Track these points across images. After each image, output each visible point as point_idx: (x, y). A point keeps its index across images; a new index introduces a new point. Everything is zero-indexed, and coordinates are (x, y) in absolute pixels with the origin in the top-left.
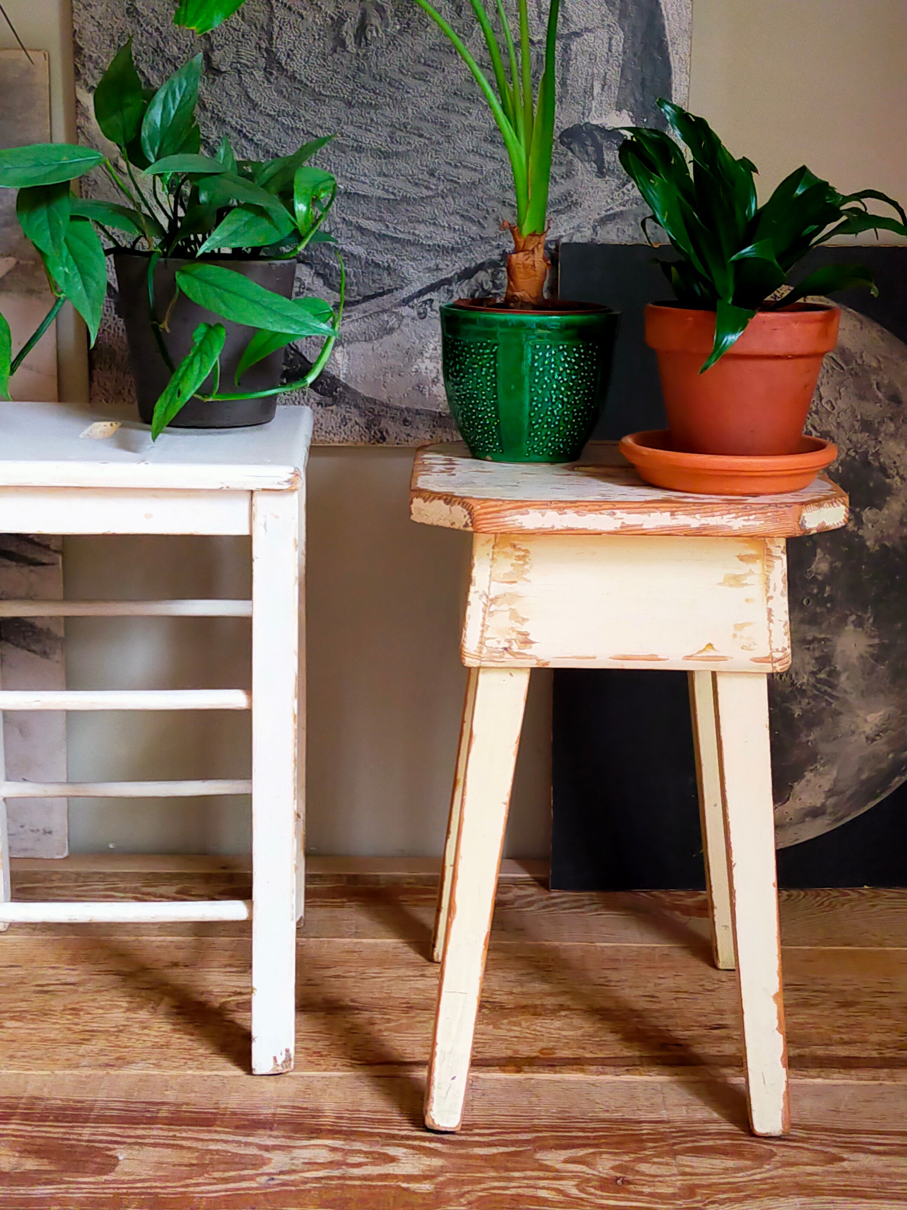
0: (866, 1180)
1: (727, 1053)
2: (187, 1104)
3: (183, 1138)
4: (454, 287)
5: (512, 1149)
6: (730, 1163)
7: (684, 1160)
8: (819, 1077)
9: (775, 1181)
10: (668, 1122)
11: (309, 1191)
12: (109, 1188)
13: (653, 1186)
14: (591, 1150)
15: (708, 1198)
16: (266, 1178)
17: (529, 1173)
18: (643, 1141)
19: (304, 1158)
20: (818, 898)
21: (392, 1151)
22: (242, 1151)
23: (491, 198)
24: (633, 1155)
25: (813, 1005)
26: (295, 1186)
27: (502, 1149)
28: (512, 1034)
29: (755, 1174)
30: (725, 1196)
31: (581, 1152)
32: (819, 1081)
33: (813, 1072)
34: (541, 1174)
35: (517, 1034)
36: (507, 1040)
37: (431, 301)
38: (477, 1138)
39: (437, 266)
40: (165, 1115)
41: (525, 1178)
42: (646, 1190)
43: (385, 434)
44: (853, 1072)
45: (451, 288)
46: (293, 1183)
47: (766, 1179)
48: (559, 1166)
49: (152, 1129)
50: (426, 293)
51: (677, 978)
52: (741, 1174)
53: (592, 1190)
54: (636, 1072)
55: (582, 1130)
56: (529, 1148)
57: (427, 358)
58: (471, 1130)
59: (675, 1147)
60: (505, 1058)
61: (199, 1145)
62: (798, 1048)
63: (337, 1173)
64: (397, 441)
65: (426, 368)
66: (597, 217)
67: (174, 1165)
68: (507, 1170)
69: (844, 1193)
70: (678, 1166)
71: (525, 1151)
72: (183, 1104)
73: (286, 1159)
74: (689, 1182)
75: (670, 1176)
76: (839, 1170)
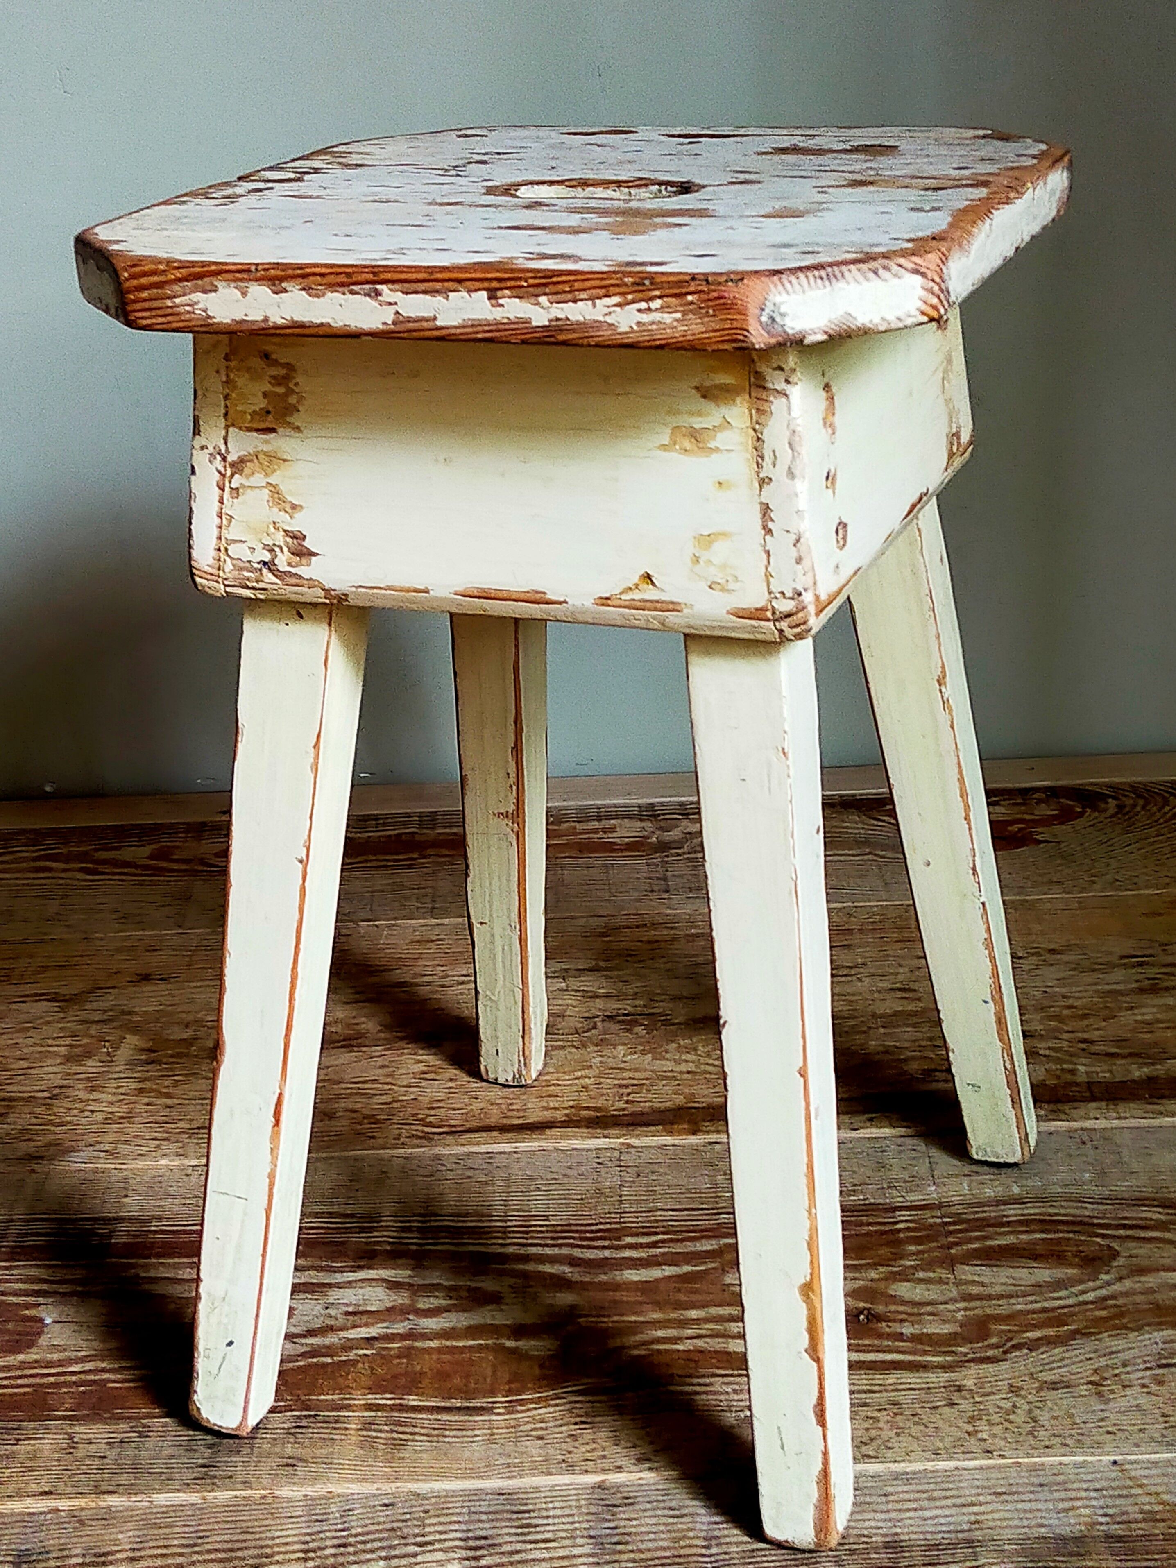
2: (160, 1219)
5: (687, 1268)
6: (1044, 1274)
7: (966, 1272)
9: (1121, 1301)
10: (940, 1206)
11: (355, 1363)
12: (26, 1376)
13: (920, 1322)
15: (1010, 1340)
17: (714, 1311)
18: (899, 1243)
19: (347, 1305)
20: (1167, 808)
21: (491, 1284)
24: (882, 1269)
25: (1167, 989)
26: (332, 1356)
27: (669, 1271)
28: (683, 1067)
29: (1083, 1292)
30: (1038, 1334)
34: (734, 1311)
35: (691, 1067)
36: (674, 1078)
38: (627, 1253)
40: (123, 1239)
41: (707, 1320)
42: (907, 1330)
46: (329, 1351)
47: (1105, 1299)
52: (1063, 1293)
56: (713, 1265)
58: (619, 1239)
59: (953, 1251)
60: (671, 1110)
62: (1146, 1064)
63: (400, 1328)
68: (679, 1306)
70: (959, 1283)
71: (705, 1272)
72: (153, 1218)
73: (319, 1307)
74: (977, 1312)
75: (946, 1303)
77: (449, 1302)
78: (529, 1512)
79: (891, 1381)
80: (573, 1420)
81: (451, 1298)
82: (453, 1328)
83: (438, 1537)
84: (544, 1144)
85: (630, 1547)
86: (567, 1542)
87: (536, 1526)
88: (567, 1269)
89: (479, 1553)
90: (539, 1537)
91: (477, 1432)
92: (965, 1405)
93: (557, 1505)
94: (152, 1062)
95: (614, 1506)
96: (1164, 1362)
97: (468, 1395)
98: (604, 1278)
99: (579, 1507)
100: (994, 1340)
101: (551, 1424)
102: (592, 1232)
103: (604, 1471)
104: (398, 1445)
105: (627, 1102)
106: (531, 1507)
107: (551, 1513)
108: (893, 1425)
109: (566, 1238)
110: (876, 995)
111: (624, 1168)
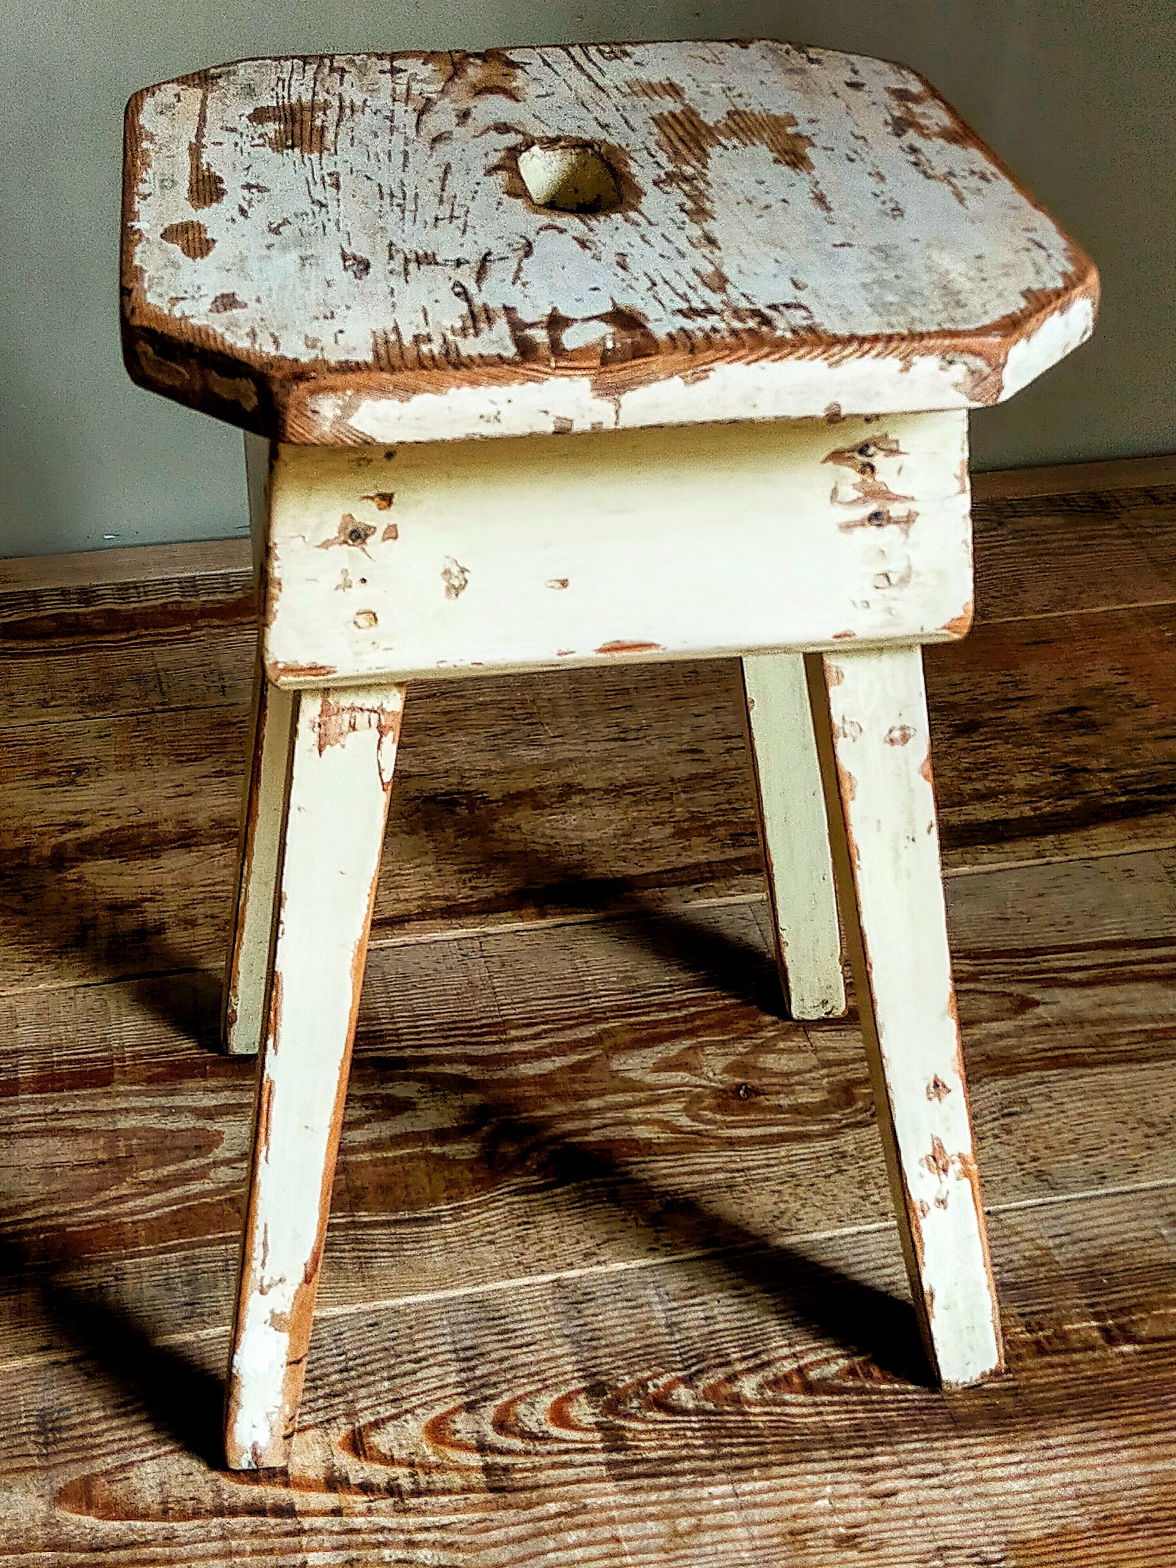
0: (1074, 1036)
2: (59, 1048)
3: (73, 1114)
7: (821, 1038)
8: (965, 863)
13: (793, 1092)
14: (687, 1043)
16: (225, 1170)
17: (610, 1099)
21: (400, 1090)
22: (170, 1124)
24: (747, 1042)
27: (559, 1061)
31: (674, 1049)
32: (966, 869)
34: (628, 1097)
38: (517, 1047)
40: (29, 1073)
41: (609, 1108)
42: (785, 1102)
44: (1007, 847)
48: (650, 1078)
49: (16, 1104)
51: (721, 712)
53: (709, 1114)
54: (712, 893)
55: (664, 1007)
56: (596, 1053)
58: (504, 1032)
60: (514, 893)
61: (100, 1123)
67: (74, 1167)
68: (578, 1097)
69: (1054, 1063)
70: (816, 1051)
71: (593, 1060)
72: (51, 1048)
74: (839, 1077)
75: (810, 1071)
76: (1036, 1022)
77: (368, 1112)
78: (504, 1317)
79: (783, 1154)
80: (516, 1221)
81: (367, 1108)
82: (380, 1139)
83: (430, 1351)
84: (406, 939)
85: (603, 1342)
86: (546, 1344)
87: (515, 1330)
88: (467, 1068)
89: (473, 1363)
90: (519, 1341)
91: (432, 1243)
92: (852, 1171)
93: (527, 1307)
95: (577, 1303)
96: (1006, 1111)
97: (413, 1206)
98: (502, 1074)
99: (546, 1308)
100: (860, 1104)
101: (497, 1227)
102: (477, 1027)
103: (558, 1269)
104: (363, 1264)
105: (472, 888)
106: (503, 1313)
107: (524, 1316)
108: (798, 1198)
109: (455, 1036)
110: (669, 758)
111: (488, 958)
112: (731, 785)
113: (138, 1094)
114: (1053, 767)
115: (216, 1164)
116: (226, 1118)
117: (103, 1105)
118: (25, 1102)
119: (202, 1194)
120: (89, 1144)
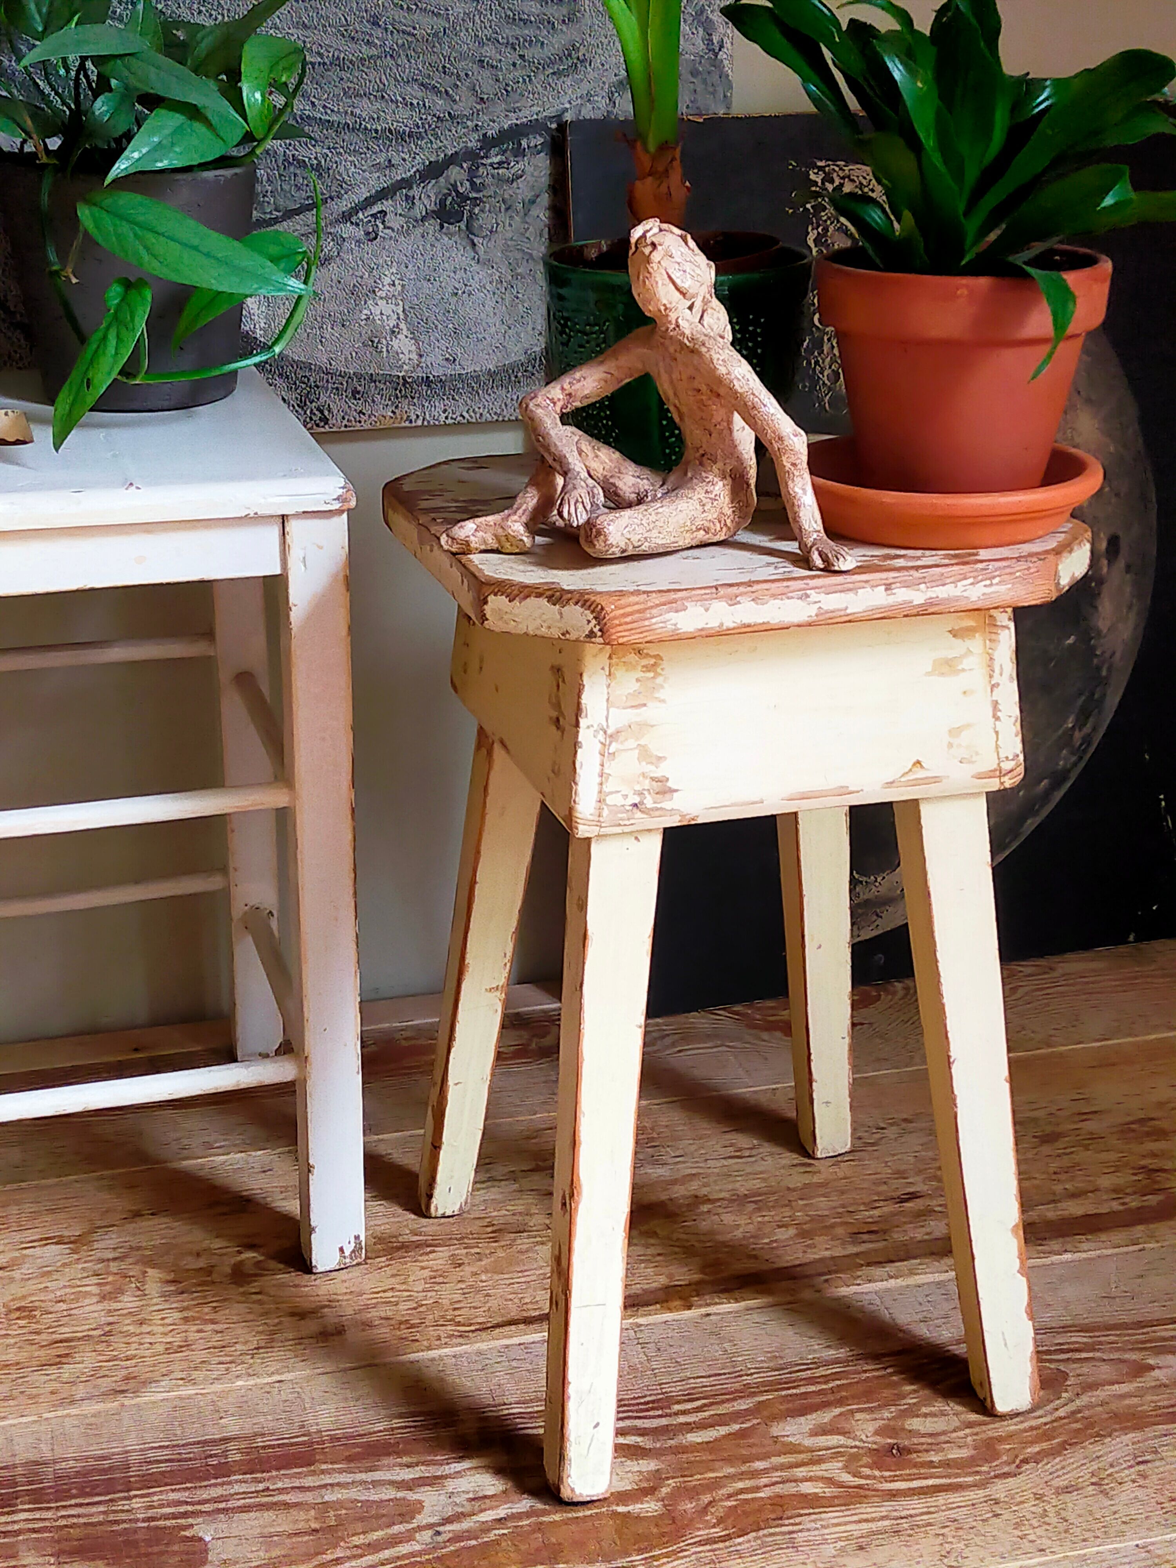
1: (937, 1234)
2: (263, 1435)
3: (281, 1491)
4: (415, 191)
5: (736, 1427)
9: (1087, 1413)
11: (497, 1542)
13: (942, 1450)
14: (837, 1411)
15: (1017, 1457)
16: (430, 1533)
17: (775, 1460)
19: (468, 1493)
22: (374, 1496)
23: (462, 57)
24: (893, 1409)
26: (476, 1538)
27: (723, 1431)
30: (1036, 1448)
31: (825, 1416)
32: (1067, 1256)
33: (1055, 1245)
34: (791, 1459)
37: (383, 213)
38: (682, 1419)
39: (390, 161)
40: (238, 1457)
41: (775, 1469)
42: (935, 1458)
43: (326, 413)
44: (1103, 1237)
45: (411, 194)
46: (470, 1534)
47: (1074, 1413)
48: (808, 1442)
49: (230, 1483)
50: (374, 203)
53: (867, 1471)
54: (840, 1282)
55: (811, 1381)
56: (755, 1421)
57: (381, 298)
58: (668, 1407)
60: (660, 1289)
61: (309, 1497)
63: (521, 1507)
64: (345, 422)
65: (382, 314)
66: (615, 79)
67: (290, 1536)
68: (746, 1460)
70: (956, 1414)
71: (753, 1428)
72: (256, 1435)
73: (442, 1497)
74: (981, 1436)
75: (955, 1431)
76: (1153, 1384)
79: (941, 1502)
88: (639, 1439)
92: (1007, 1515)
94: (182, 1293)
96: (1140, 1459)
97: (608, 1557)
98: (672, 1442)
102: (641, 1404)
108: (961, 1539)
110: (782, 1171)
111: (644, 1345)
112: (842, 1193)
113: (341, 1471)
114: (1133, 1168)
115: (420, 1528)
116: (422, 1489)
117: (309, 1481)
118: (237, 1481)
119: (413, 1554)
120: (302, 1515)
